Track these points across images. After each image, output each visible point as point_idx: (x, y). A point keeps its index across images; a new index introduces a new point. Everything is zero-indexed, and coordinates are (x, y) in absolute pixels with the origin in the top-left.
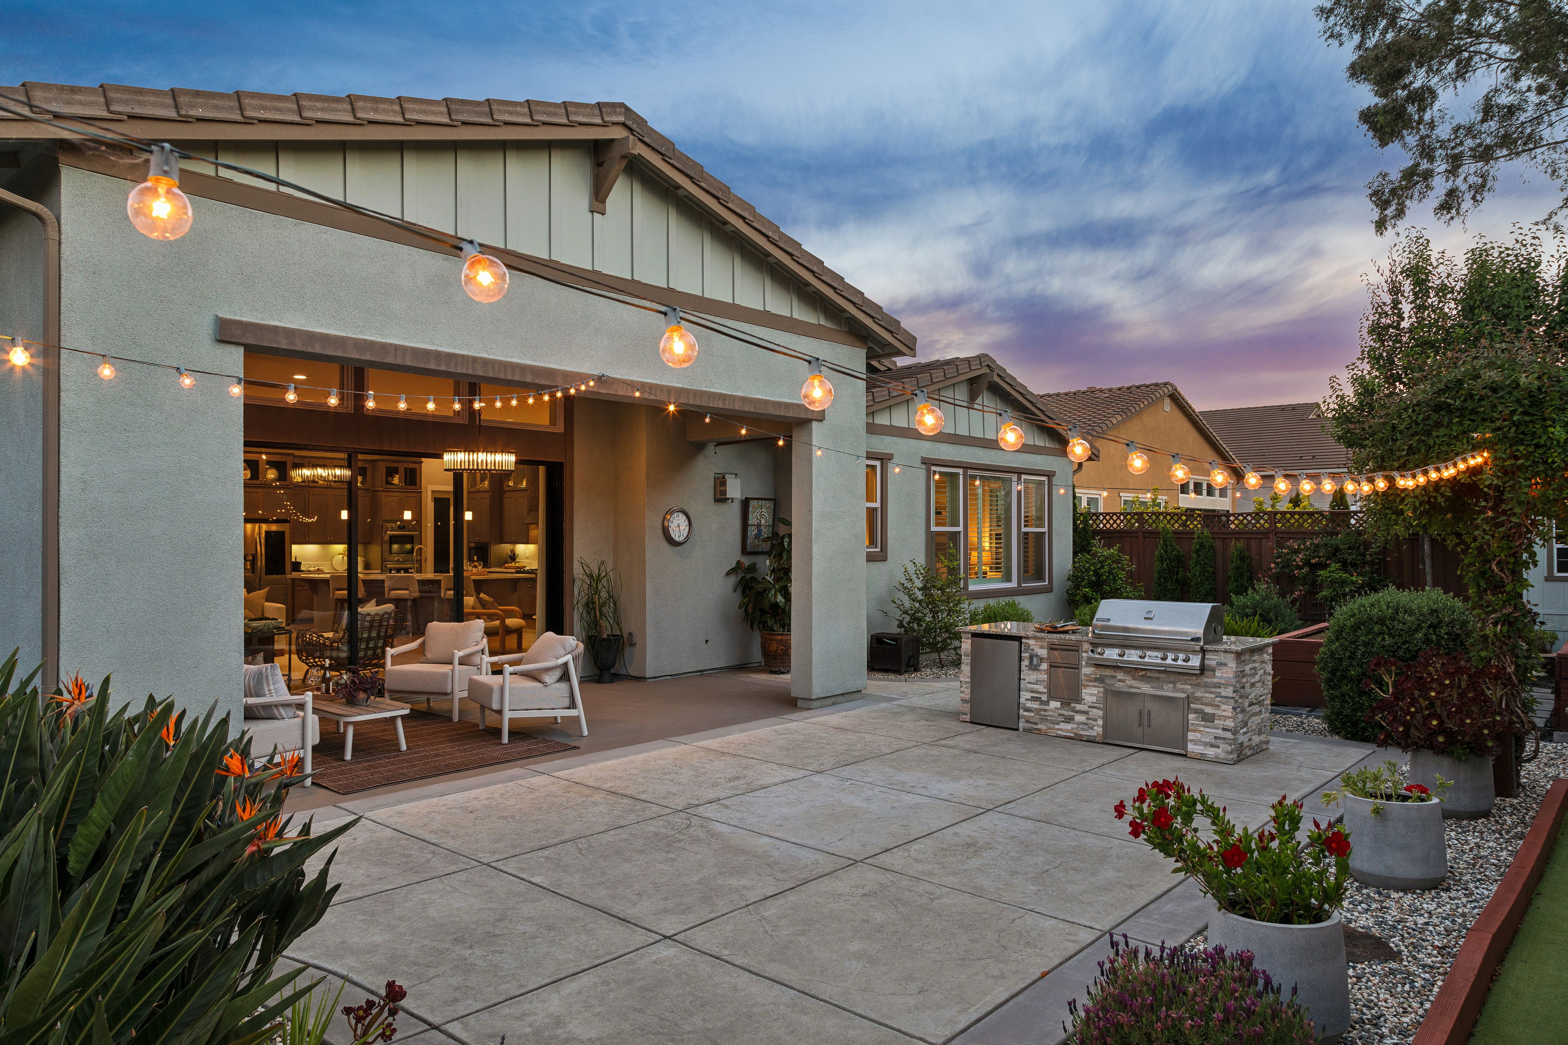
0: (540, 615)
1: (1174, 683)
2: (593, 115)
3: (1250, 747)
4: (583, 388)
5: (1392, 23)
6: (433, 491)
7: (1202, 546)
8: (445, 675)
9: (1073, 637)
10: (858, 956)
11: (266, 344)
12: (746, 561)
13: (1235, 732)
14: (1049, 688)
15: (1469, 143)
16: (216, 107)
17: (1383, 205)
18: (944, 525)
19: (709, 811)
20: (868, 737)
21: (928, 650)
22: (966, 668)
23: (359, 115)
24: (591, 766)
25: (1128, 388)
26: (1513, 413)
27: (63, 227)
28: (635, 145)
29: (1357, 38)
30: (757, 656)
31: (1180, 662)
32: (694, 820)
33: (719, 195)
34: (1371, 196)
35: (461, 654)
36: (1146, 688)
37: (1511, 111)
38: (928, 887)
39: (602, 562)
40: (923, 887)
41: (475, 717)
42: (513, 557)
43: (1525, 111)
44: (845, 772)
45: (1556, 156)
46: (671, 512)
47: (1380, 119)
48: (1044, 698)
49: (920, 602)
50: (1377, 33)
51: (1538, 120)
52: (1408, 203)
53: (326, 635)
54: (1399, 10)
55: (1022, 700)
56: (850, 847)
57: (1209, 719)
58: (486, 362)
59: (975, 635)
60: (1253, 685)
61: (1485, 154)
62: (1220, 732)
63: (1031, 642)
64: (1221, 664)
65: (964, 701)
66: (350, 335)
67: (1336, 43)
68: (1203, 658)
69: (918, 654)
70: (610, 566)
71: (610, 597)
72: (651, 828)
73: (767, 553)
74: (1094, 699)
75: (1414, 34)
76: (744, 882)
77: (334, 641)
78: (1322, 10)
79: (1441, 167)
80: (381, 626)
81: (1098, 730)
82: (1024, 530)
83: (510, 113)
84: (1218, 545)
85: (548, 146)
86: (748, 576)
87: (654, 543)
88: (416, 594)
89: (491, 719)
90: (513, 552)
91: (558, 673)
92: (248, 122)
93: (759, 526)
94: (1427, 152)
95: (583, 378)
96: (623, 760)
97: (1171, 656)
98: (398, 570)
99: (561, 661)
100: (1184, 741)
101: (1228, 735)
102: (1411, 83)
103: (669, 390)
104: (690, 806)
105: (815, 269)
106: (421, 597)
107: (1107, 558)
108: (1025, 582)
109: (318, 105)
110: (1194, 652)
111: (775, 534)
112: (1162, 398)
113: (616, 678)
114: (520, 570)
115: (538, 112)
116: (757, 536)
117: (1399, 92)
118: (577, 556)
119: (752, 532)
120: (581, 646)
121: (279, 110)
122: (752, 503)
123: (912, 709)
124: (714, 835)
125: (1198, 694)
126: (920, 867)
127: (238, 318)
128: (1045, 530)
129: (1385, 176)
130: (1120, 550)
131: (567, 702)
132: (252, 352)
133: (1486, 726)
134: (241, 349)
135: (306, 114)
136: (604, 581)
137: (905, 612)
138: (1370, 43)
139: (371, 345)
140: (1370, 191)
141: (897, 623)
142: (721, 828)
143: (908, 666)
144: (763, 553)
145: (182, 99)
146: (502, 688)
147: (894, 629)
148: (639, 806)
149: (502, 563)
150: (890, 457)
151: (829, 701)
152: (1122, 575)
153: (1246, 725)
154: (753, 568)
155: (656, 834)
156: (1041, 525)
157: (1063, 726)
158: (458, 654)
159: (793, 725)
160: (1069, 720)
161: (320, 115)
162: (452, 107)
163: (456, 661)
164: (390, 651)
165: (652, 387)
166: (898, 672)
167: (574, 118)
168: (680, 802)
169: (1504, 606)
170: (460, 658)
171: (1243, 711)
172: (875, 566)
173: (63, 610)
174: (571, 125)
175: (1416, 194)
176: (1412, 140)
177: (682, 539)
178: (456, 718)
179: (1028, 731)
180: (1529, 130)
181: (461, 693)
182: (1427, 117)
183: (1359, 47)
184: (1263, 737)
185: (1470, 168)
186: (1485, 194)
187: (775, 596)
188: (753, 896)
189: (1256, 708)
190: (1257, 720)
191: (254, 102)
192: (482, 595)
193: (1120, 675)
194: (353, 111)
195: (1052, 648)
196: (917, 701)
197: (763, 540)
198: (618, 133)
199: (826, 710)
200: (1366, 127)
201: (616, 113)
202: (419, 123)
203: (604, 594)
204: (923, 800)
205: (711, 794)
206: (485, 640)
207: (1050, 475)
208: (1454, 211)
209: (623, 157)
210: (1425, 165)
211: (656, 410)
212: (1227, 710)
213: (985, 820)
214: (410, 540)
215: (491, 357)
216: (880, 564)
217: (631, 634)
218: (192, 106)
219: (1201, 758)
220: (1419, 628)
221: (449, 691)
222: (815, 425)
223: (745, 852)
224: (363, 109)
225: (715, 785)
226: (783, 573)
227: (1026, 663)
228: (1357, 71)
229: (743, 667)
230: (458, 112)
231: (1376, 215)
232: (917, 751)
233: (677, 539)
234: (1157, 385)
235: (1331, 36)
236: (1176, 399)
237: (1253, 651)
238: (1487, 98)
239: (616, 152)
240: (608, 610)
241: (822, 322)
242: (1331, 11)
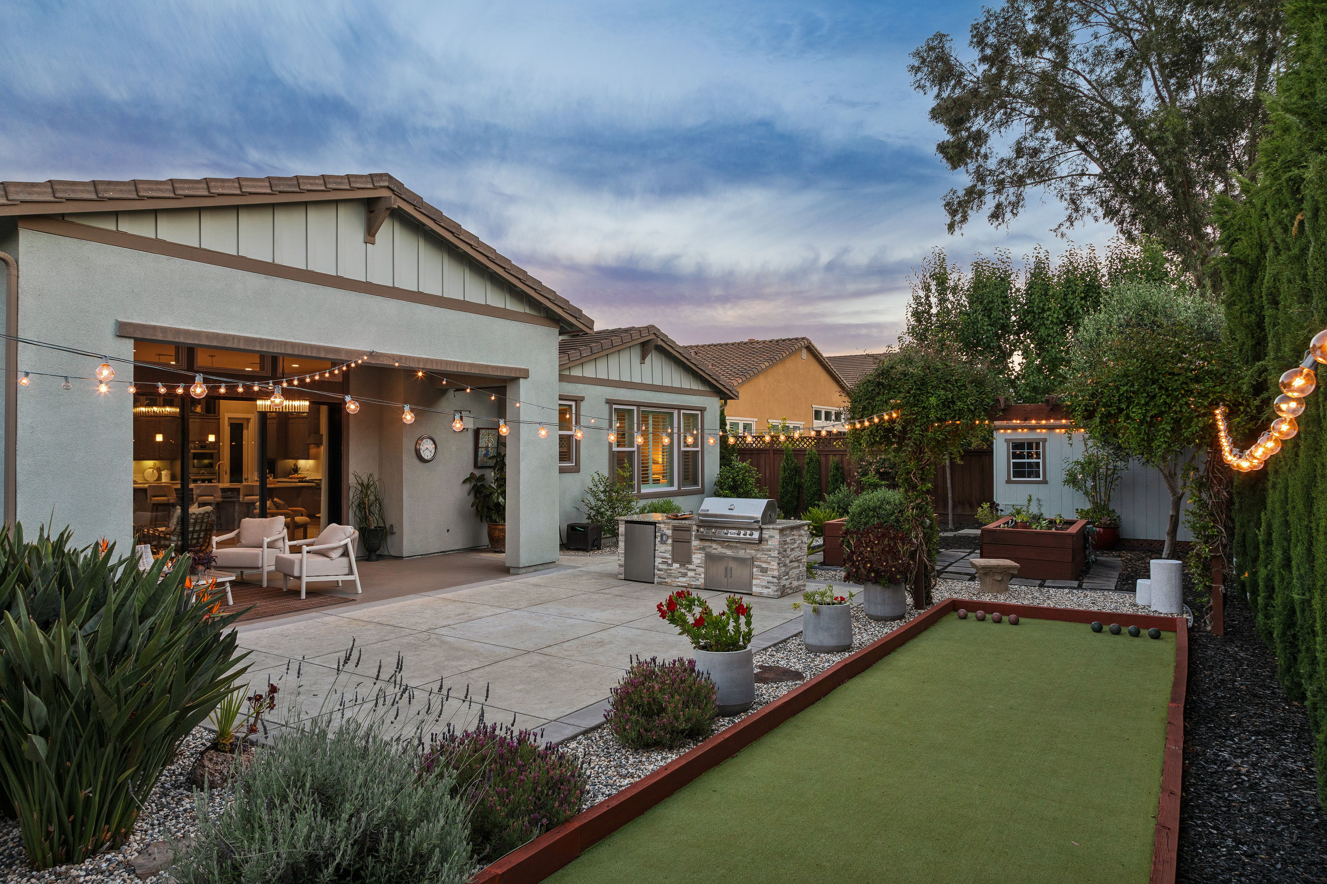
0: (323, 514)
1: (745, 549)
2: (367, 182)
3: (791, 588)
4: (360, 362)
5: (959, 83)
6: (229, 418)
7: (811, 460)
8: (257, 555)
9: (687, 522)
10: (520, 691)
11: (148, 337)
12: (478, 473)
13: (779, 578)
14: (673, 555)
15: (1009, 173)
16: (121, 191)
17: (953, 213)
18: (624, 446)
19: (443, 631)
20: (554, 589)
21: (608, 535)
22: (622, 544)
23: (212, 191)
24: (365, 610)
25: (777, 341)
26: (911, 389)
27: (20, 267)
28: (395, 202)
29: (936, 90)
30: (485, 541)
31: (748, 536)
32: (432, 636)
33: (454, 230)
34: (945, 206)
35: (269, 540)
36: (729, 552)
37: (1036, 152)
38: (568, 661)
39: (371, 475)
40: (564, 662)
41: (280, 584)
42: (296, 470)
43: (1043, 152)
44: (534, 609)
45: (1063, 185)
46: (421, 439)
47: (950, 151)
48: (670, 561)
49: (602, 501)
50: (949, 89)
51: (1052, 159)
52: (969, 212)
53: (160, 529)
54: (963, 74)
55: (656, 564)
56: (529, 645)
57: (764, 571)
58: (293, 345)
59: (627, 522)
60: (792, 550)
61: (1020, 181)
62: (771, 579)
63: (662, 526)
64: (771, 537)
65: (620, 566)
66: (203, 330)
67: (922, 92)
68: (761, 533)
69: (601, 538)
70: (376, 477)
71: (376, 499)
72: (405, 640)
73: (493, 468)
74: (699, 561)
75: (975, 92)
76: (461, 663)
77: (167, 534)
78: (913, 67)
79: (990, 188)
80: (203, 522)
81: (701, 582)
82: (683, 449)
83: (311, 184)
84: (823, 459)
85: (337, 202)
86: (479, 484)
87: (408, 459)
88: (220, 500)
89: (292, 583)
90: (296, 465)
91: (340, 551)
92: (141, 198)
93: (487, 447)
94: (980, 177)
95: (360, 354)
96: (386, 606)
97: (742, 532)
98: (203, 481)
99: (343, 543)
100: (751, 585)
101: (775, 580)
102: (971, 127)
103: (419, 360)
104: (430, 629)
105: (521, 277)
106: (223, 502)
107: (741, 469)
108: (684, 486)
109: (186, 186)
110: (755, 529)
111: (499, 454)
112: (800, 349)
113: (380, 557)
114: (302, 480)
115: (330, 183)
116: (486, 455)
117: (963, 133)
118: (351, 470)
119: (482, 452)
120: (357, 533)
121: (161, 190)
122: (482, 432)
123: (588, 573)
124: (444, 642)
125: (758, 556)
126: (566, 653)
127: (130, 321)
128: (699, 449)
129: (955, 192)
130: (751, 464)
131: (347, 571)
132: (140, 343)
133: (894, 566)
134: (132, 341)
135: (178, 192)
136: (372, 489)
137: (592, 508)
138: (945, 95)
139: (217, 336)
140: (944, 203)
141: (586, 516)
142: (449, 639)
143: (593, 546)
144: (490, 467)
145: (100, 187)
146: (301, 561)
147: (585, 521)
148: (397, 630)
149: (287, 474)
150: (582, 399)
151: (532, 569)
152: (752, 480)
153: (787, 574)
154: (482, 478)
155: (408, 643)
156: (697, 447)
157: (681, 579)
158: (267, 540)
159: (505, 584)
160: (684, 575)
161: (187, 192)
162: (273, 182)
163: (265, 545)
164: (215, 539)
165: (407, 358)
166: (586, 550)
167: (353, 185)
168: (424, 628)
169: (916, 499)
170: (268, 543)
171: (785, 565)
172: (569, 477)
173: (18, 509)
174: (352, 189)
175: (975, 207)
176: (972, 167)
177: (429, 457)
178: (265, 584)
179: (660, 583)
180: (1047, 166)
181: (269, 566)
182: (983, 151)
183: (938, 96)
184: (801, 582)
185: (1011, 191)
186: (1019, 209)
187: (498, 498)
188: (464, 669)
189: (796, 564)
190: (796, 571)
191: (145, 186)
192: (275, 499)
193: (714, 546)
194: (208, 188)
195: (675, 529)
196: (593, 568)
197: (490, 458)
198: (385, 193)
199: (529, 575)
200: (941, 156)
201: (382, 180)
202: (250, 193)
203: (372, 498)
204: (579, 622)
205: (445, 623)
206: (285, 530)
207: (702, 410)
208: (1000, 219)
209: (387, 209)
210: (979, 187)
211: (411, 372)
212: (774, 565)
213: (613, 631)
214: (211, 456)
215: (297, 341)
216: (575, 475)
217: (392, 526)
218: (106, 191)
219: (760, 596)
220: (893, 513)
221: (260, 566)
222: (522, 381)
223: (462, 650)
224: (215, 187)
225: (448, 618)
226: (501, 481)
227: (658, 539)
228: (936, 114)
229: (475, 549)
230: (277, 185)
231: (948, 220)
232: (583, 596)
233: (426, 458)
234: (797, 339)
235: (919, 86)
236: (810, 349)
237: (792, 528)
238: (1019, 143)
239: (383, 205)
240: (375, 509)
241: (528, 311)
242: (919, 68)
